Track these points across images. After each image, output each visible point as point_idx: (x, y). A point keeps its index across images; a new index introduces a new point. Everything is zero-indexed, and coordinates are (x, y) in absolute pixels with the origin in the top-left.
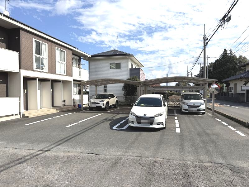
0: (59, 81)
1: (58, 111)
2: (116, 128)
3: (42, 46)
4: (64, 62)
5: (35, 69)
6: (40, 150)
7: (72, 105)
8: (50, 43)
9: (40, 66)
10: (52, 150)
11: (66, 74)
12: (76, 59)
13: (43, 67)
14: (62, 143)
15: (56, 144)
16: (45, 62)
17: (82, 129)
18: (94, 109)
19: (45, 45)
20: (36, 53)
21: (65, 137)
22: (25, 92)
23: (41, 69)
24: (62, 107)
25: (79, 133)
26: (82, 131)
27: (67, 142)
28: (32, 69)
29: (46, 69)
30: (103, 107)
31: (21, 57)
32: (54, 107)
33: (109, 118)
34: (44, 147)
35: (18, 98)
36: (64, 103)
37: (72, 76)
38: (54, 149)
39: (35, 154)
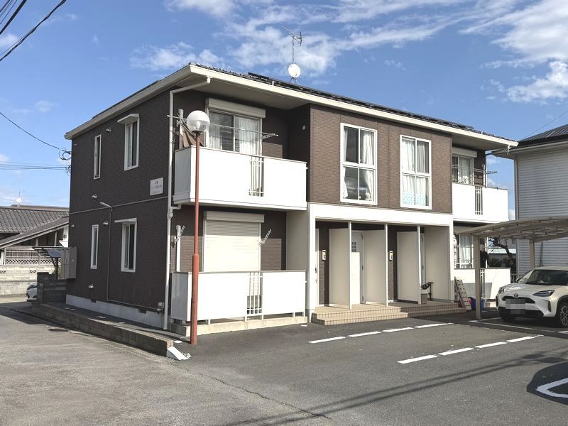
0: (411, 228)
1: (405, 315)
2: (551, 390)
3: (364, 137)
4: (426, 175)
5: (342, 200)
6: (305, 411)
7: (453, 298)
8: (384, 127)
9: (356, 191)
10: (330, 415)
11: (430, 207)
12: (468, 159)
13: (365, 192)
14: (365, 404)
15: (348, 404)
16: (372, 179)
17: (438, 376)
18: (517, 319)
19: (372, 133)
20: (348, 159)
21: (380, 389)
22: (323, 259)
23: (359, 197)
24: (420, 303)
25: (424, 385)
26: (434, 382)
27: (376, 403)
28: (335, 200)
29: (372, 199)
30: (546, 313)
31: (311, 173)
32: (400, 301)
33: (548, 355)
34: (318, 405)
35: (303, 274)
36: (426, 291)
37: (449, 211)
38: (336, 414)
39: (289, 417)
